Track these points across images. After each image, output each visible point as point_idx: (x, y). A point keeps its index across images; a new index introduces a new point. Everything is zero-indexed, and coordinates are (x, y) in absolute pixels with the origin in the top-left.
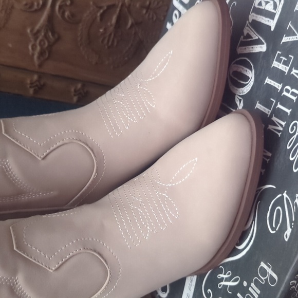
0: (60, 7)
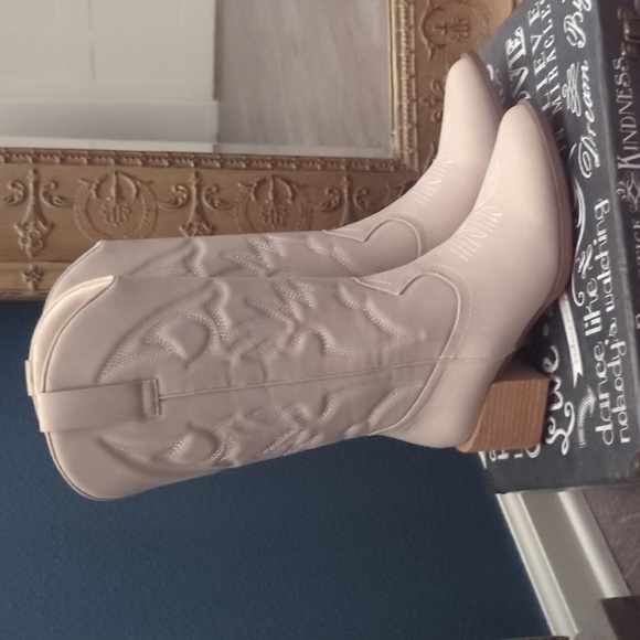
0: (358, 198)
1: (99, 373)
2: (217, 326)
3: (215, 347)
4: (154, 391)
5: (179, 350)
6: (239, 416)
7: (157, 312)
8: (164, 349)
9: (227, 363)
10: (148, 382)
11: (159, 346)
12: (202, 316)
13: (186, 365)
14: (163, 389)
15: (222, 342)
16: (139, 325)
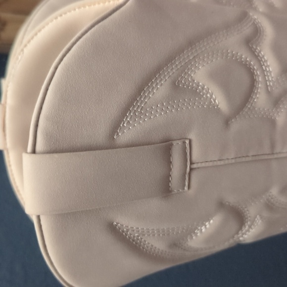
1: (115, 128)
2: (263, 71)
3: (261, 99)
4: (186, 155)
5: (220, 100)
6: (274, 191)
7: (191, 43)
8: (201, 97)
9: (273, 123)
10: (180, 143)
11: (195, 92)
12: (245, 55)
13: (227, 122)
14: (196, 155)
15: (268, 93)
16: (170, 60)
